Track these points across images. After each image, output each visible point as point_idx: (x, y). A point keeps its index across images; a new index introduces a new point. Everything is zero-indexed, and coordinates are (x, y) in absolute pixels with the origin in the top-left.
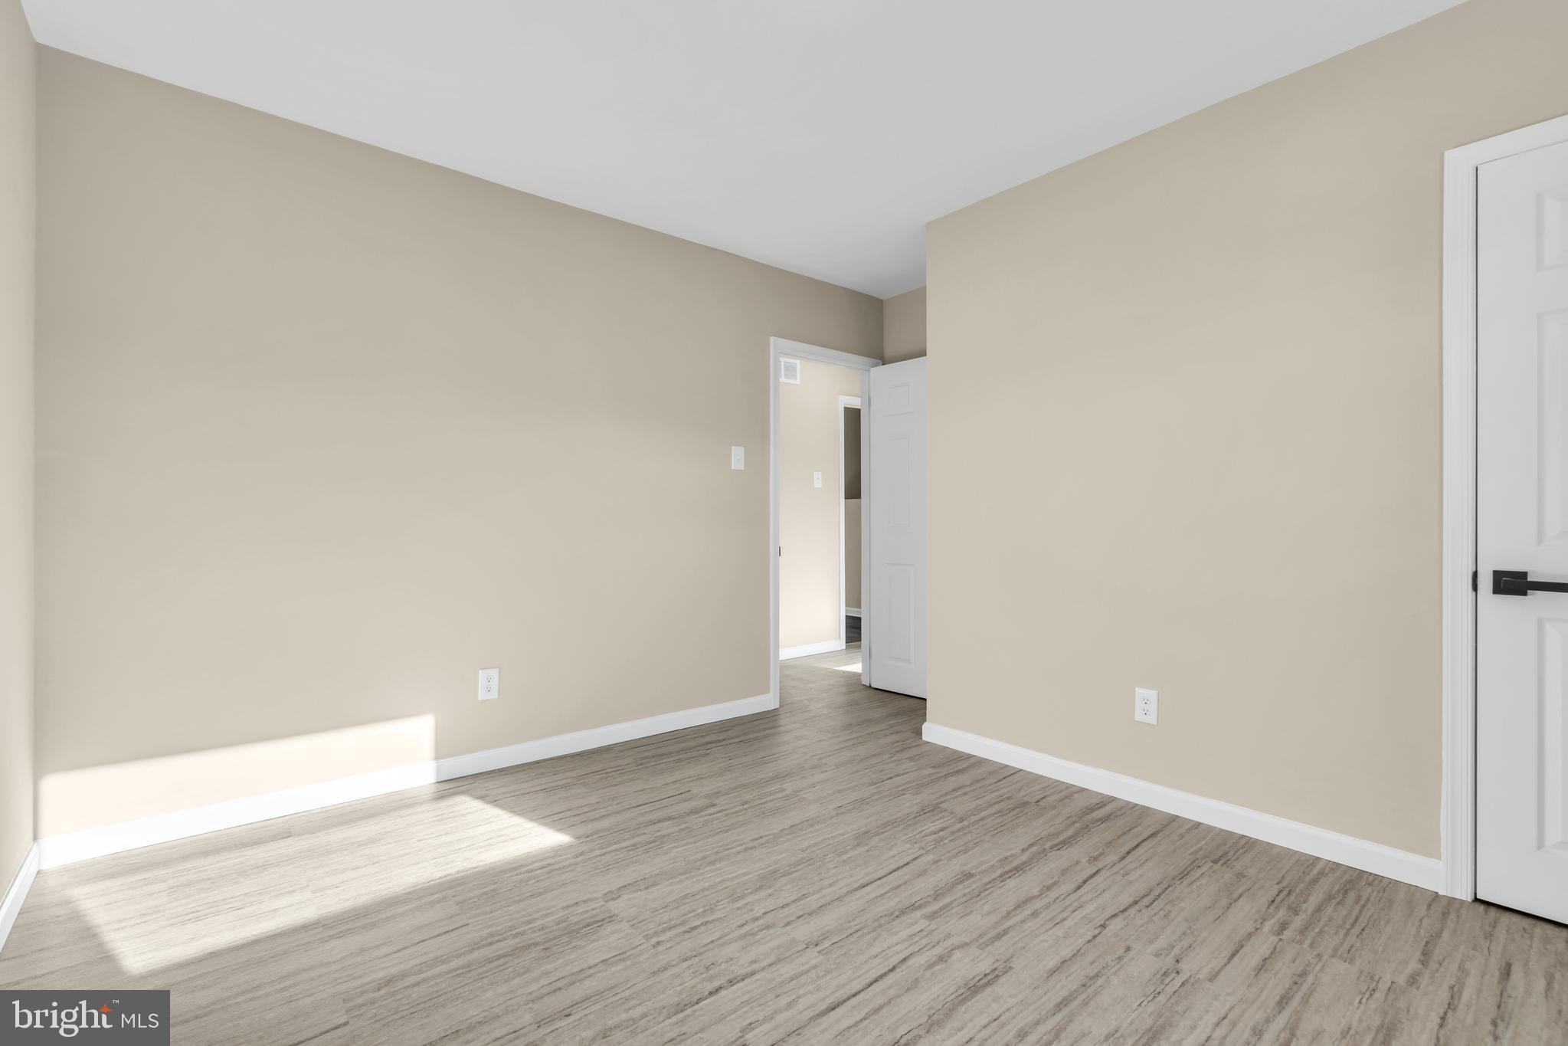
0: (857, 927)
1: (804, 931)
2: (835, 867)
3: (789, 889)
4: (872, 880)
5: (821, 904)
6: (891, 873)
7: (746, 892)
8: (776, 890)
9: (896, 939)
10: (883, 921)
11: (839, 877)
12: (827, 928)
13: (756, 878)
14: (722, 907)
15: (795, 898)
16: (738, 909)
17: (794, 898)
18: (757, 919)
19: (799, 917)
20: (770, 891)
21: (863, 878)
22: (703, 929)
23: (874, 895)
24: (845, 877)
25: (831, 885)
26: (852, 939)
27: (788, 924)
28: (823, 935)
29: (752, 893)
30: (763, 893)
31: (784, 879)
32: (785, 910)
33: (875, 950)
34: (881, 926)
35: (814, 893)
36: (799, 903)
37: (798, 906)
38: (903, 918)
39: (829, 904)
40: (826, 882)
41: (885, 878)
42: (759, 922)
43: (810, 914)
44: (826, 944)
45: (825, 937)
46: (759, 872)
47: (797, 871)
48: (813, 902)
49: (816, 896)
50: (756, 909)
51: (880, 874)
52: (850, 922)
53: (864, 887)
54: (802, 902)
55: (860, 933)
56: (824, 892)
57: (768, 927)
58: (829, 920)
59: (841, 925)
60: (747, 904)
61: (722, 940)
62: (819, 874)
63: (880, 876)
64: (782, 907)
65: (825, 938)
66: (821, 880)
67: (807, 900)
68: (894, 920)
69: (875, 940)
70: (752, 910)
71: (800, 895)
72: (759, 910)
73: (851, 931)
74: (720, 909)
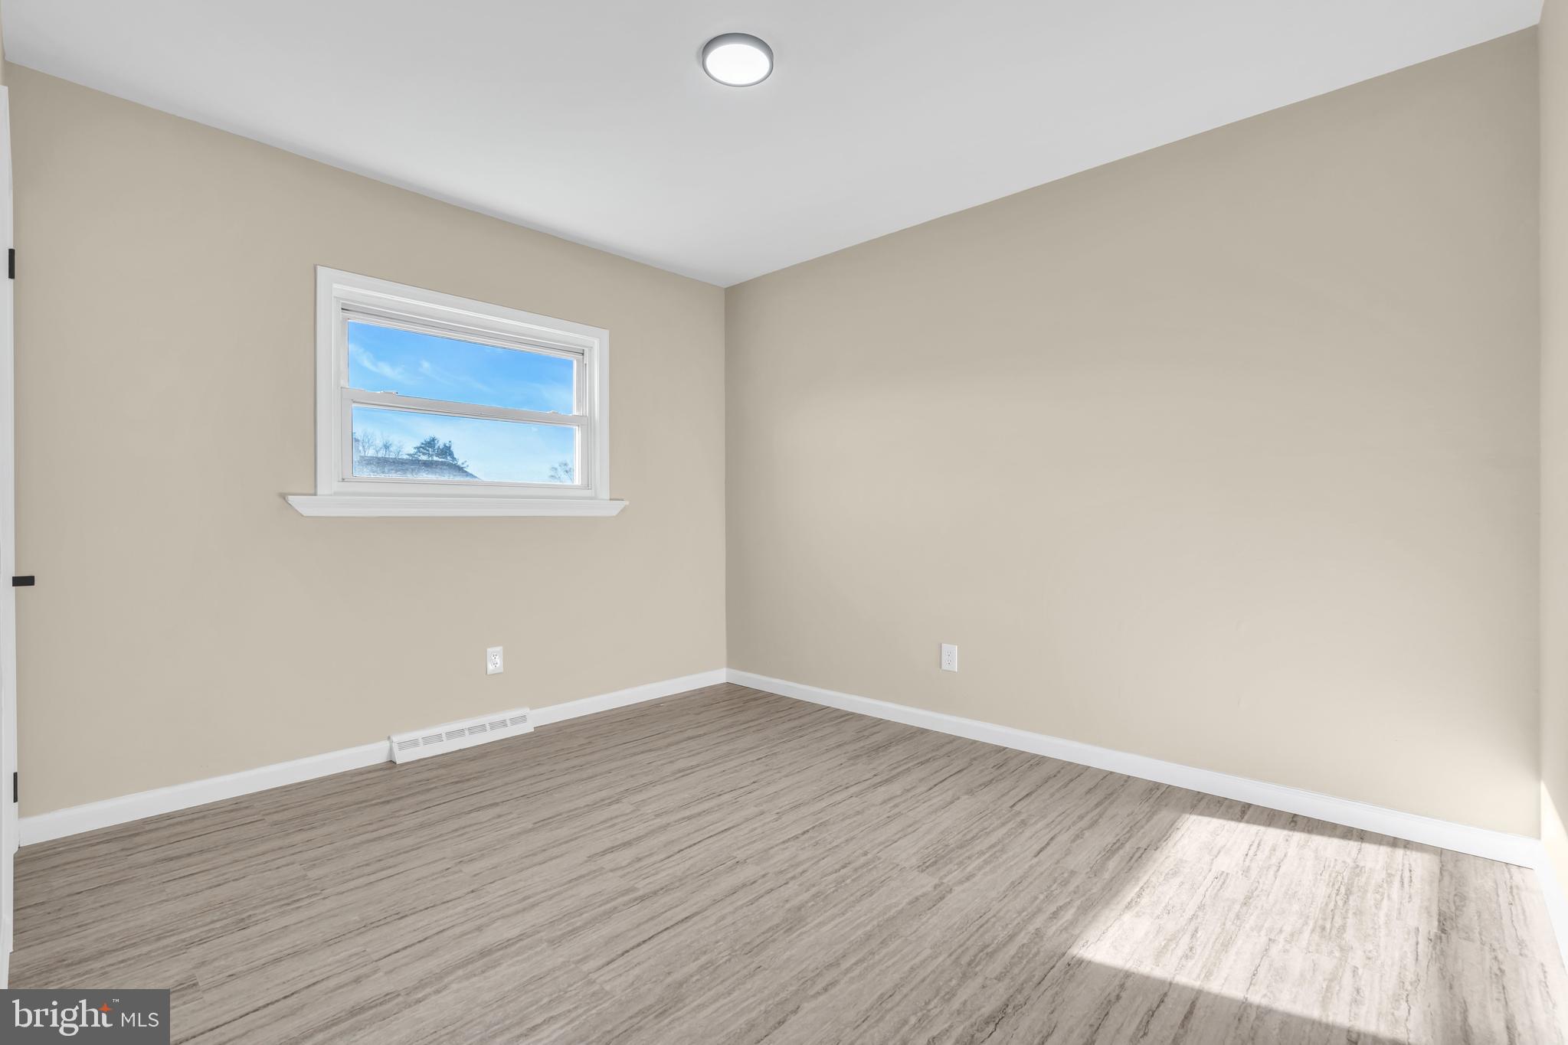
0: (702, 877)
1: (749, 872)
2: (717, 942)
3: (768, 909)
4: (675, 927)
5: (735, 895)
6: (650, 939)
7: (813, 903)
8: (782, 907)
9: (670, 871)
10: (677, 884)
11: (714, 928)
12: (729, 874)
13: (809, 920)
14: (831, 886)
15: (760, 899)
16: (814, 885)
17: (762, 900)
18: (793, 878)
19: (755, 882)
20: (788, 906)
21: (685, 929)
22: (837, 867)
23: (677, 910)
24: (707, 928)
25: (723, 918)
26: (708, 868)
27: (764, 876)
28: (732, 870)
29: (807, 902)
30: (795, 902)
31: (776, 920)
32: (768, 888)
33: (691, 862)
34: (680, 880)
35: (741, 907)
36: (756, 895)
37: (757, 892)
38: (658, 887)
39: (726, 896)
40: (729, 920)
41: (659, 931)
42: (790, 875)
43: (744, 885)
44: (729, 863)
45: (731, 869)
46: (807, 928)
47: (763, 933)
48: (742, 898)
49: (740, 903)
50: (796, 887)
51: (665, 935)
52: (708, 881)
53: (687, 918)
54: (754, 896)
55: (701, 872)
56: (730, 909)
57: (781, 872)
58: (727, 882)
59: (716, 878)
60: (808, 890)
61: (816, 860)
62: (737, 931)
63: (665, 933)
64: (772, 890)
65: (730, 867)
66: (733, 923)
67: (748, 899)
68: (666, 886)
69: (689, 869)
70: (800, 885)
71: (756, 904)
72: (793, 886)
73: (707, 874)
74: (830, 884)
